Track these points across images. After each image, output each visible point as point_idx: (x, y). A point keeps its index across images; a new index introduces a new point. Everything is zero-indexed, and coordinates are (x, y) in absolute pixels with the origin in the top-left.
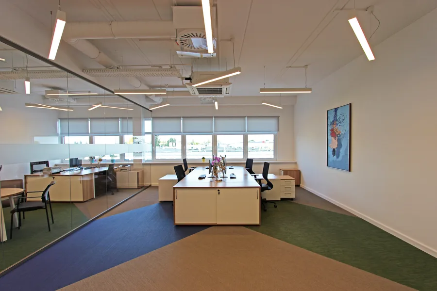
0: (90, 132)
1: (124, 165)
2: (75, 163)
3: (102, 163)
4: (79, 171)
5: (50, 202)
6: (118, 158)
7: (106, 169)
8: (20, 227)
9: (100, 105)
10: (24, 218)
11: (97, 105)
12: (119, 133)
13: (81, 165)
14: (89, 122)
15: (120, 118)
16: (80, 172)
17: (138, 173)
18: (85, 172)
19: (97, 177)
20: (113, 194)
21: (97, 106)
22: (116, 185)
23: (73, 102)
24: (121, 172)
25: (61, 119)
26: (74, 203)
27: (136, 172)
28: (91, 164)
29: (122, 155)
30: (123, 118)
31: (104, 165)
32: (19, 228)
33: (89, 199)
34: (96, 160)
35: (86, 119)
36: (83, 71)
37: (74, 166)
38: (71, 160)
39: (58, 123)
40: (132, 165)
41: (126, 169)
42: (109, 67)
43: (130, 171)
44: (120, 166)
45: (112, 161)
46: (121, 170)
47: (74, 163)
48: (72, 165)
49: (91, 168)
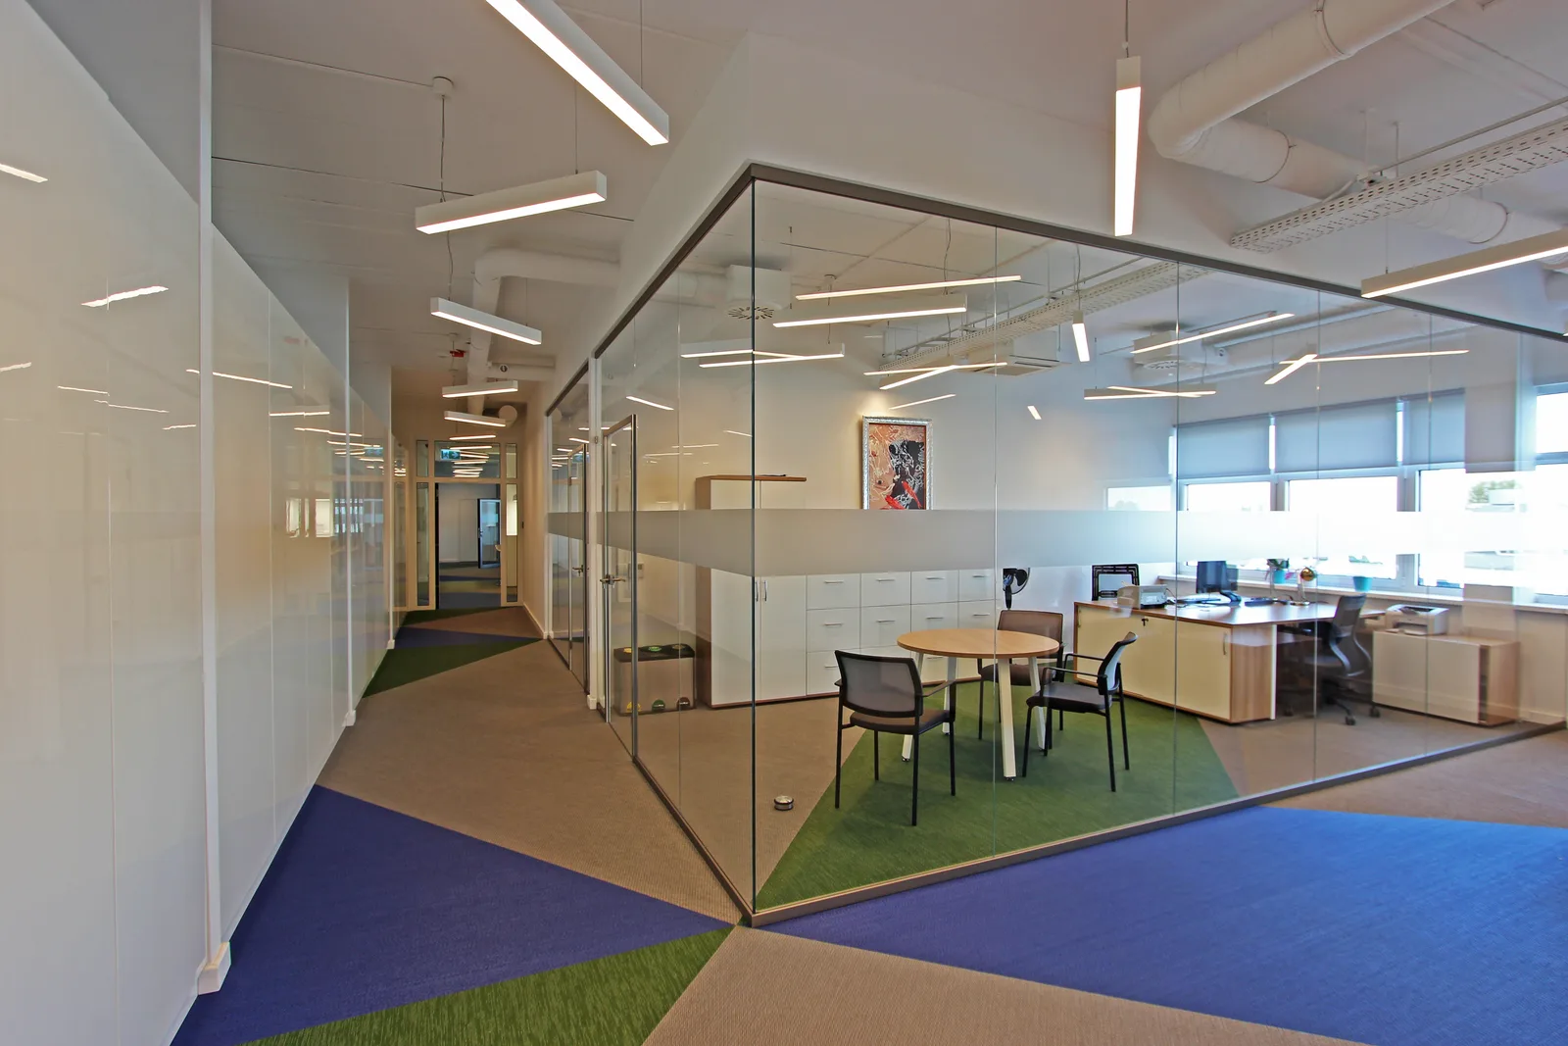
0: (1272, 466)
1: (1413, 607)
2: (1215, 578)
3: (1313, 585)
4: (1227, 609)
5: (1121, 696)
6: (1389, 570)
7: (1327, 612)
8: (1049, 751)
9: (1309, 358)
10: (1061, 728)
11: (1297, 357)
12: (1394, 464)
13: (1234, 586)
14: (1272, 428)
15: (1402, 398)
16: (1231, 614)
17: (1484, 652)
18: (1246, 615)
19: (1289, 638)
20: (1350, 723)
21: (1297, 365)
22: (1370, 686)
23: (1219, 364)
24: (1399, 635)
25: (1182, 427)
26: (1200, 720)
27: (1477, 644)
28: (1271, 589)
29: (1406, 561)
30: (1415, 399)
31: (1321, 598)
32: (1045, 752)
33: (1251, 717)
34: (1290, 575)
35: (1261, 419)
36: (1231, 243)
37: (1211, 589)
38: (1202, 567)
39: (1172, 441)
40: (1453, 608)
41: (1423, 627)
42: (1331, 193)
43: (1443, 634)
44: (1395, 609)
45: (1359, 581)
46: (1398, 625)
47: (1211, 580)
48: (1202, 586)
49: (1270, 603)
